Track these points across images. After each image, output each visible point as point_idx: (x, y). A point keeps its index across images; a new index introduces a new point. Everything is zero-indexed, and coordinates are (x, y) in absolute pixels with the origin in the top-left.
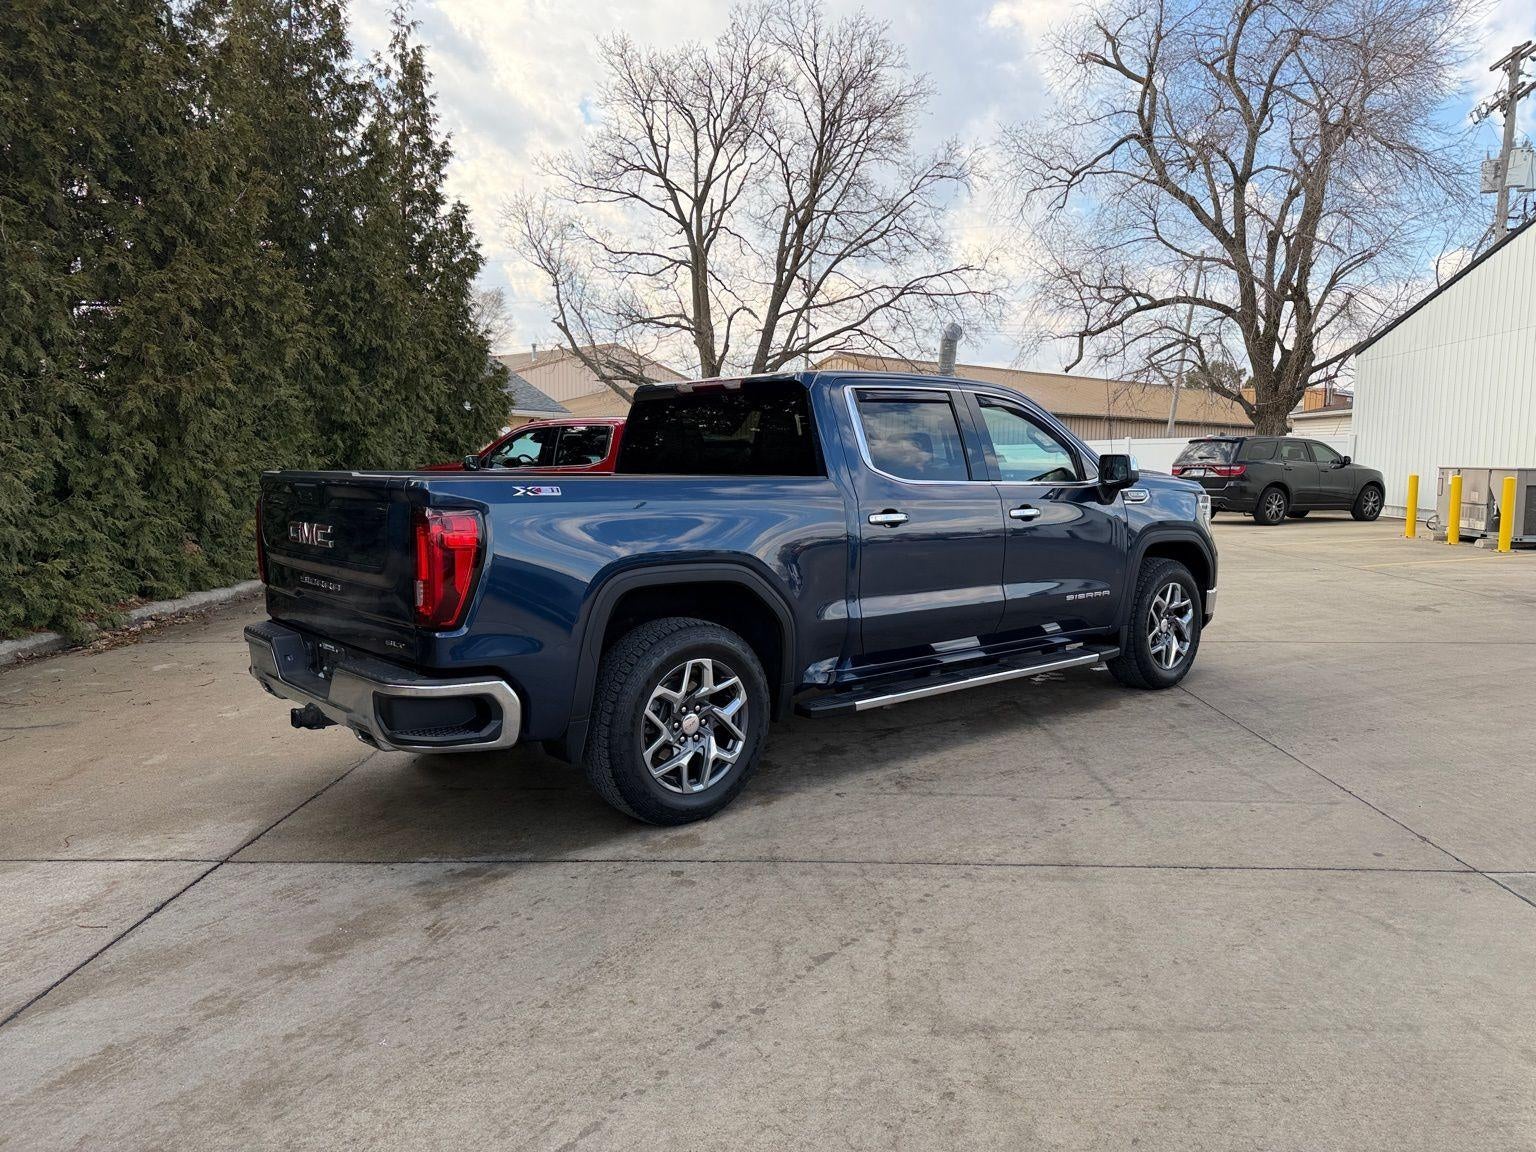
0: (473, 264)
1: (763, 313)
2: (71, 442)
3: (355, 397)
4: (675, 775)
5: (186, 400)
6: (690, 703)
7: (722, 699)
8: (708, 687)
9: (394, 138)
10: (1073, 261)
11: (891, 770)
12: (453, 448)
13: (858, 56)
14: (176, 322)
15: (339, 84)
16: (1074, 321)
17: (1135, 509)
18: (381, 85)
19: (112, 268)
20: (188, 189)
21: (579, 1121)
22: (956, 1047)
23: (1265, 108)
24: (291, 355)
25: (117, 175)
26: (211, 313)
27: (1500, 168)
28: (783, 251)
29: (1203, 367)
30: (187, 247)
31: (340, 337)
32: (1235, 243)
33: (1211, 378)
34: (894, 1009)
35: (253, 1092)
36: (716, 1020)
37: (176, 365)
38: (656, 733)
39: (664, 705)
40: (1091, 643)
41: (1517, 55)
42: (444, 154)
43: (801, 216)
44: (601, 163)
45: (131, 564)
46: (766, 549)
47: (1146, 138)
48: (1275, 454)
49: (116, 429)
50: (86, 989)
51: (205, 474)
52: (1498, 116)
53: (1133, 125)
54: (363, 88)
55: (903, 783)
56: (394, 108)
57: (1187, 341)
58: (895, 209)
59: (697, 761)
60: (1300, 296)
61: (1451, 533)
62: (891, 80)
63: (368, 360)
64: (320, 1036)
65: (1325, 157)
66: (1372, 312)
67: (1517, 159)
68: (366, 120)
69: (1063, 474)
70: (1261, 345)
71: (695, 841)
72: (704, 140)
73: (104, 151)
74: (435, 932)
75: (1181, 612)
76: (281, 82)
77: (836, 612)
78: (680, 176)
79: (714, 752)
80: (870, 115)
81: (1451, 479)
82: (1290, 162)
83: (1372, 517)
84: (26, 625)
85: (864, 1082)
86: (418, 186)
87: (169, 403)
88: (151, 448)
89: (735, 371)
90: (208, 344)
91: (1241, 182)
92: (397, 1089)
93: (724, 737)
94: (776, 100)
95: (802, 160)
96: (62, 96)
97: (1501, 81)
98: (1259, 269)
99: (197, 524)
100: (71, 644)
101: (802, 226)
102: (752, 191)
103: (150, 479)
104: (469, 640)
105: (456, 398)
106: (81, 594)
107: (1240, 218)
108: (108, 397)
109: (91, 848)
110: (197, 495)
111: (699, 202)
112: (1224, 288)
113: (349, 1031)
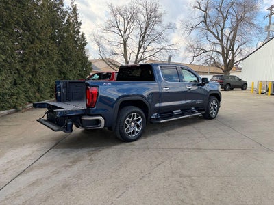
0: (85, 44)
1: (136, 53)
2: (17, 75)
3: (66, 67)
4: (130, 134)
5: (37, 68)
6: (133, 121)
7: (138, 120)
8: (136, 118)
9: (71, 21)
10: (192, 44)
11: (166, 133)
12: (82, 77)
13: (154, 6)
14: (35, 53)
15: (62, 11)
16: (192, 54)
17: (208, 87)
18: (69, 11)
19: (24, 44)
20: (37, 30)
21: (121, 192)
22: (185, 179)
23: (227, 16)
24: (55, 60)
25: (24, 27)
26: (41, 52)
27: (268, 27)
28: (140, 41)
29: (215, 63)
30: (36, 40)
31: (63, 57)
32: (221, 41)
33: (216, 65)
34: (173, 173)
35: (64, 187)
36: (142, 175)
37: (35, 61)
38: (126, 126)
39: (128, 121)
40: (200, 111)
41: (272, 7)
42: (80, 24)
43: (143, 35)
44: (107, 25)
45: (27, 97)
46: (146, 94)
47: (205, 22)
48: (228, 78)
49: (25, 73)
50: (32, 169)
51: (40, 81)
52: (268, 18)
53: (203, 19)
54: (66, 12)
55: (168, 135)
56: (71, 15)
57: (212, 58)
58: (160, 34)
59: (134, 131)
60: (232, 50)
61: (260, 92)
62: (160, 11)
63: (67, 61)
64: (74, 177)
65: (237, 25)
66: (245, 53)
67: (271, 25)
68: (67, 18)
69: (195, 81)
70: (225, 59)
71: (134, 145)
72: (126, 21)
73: (22, 23)
74: (91, 160)
75: (215, 106)
76: (52, 11)
77: (157, 105)
78: (122, 28)
79: (137, 129)
80: (156, 17)
81: (260, 83)
82: (231, 26)
83: (245, 89)
84: (10, 107)
85: (169, 185)
86: (76, 30)
87: (34, 68)
88: (31, 76)
89: (131, 63)
90: (41, 58)
91: (222, 30)
92: (89, 186)
93: (138, 127)
94: (139, 15)
95: (144, 25)
96: (15, 13)
97: (269, 12)
98: (225, 45)
99: (38, 90)
100: (18, 111)
101: (143, 37)
102: (134, 31)
103: (31, 82)
104: (96, 109)
105: (83, 68)
106: (19, 102)
107: (222, 36)
108: (23, 67)
109: (28, 146)
110: (38, 84)
111: (125, 33)
112: (219, 49)
113: (79, 177)
